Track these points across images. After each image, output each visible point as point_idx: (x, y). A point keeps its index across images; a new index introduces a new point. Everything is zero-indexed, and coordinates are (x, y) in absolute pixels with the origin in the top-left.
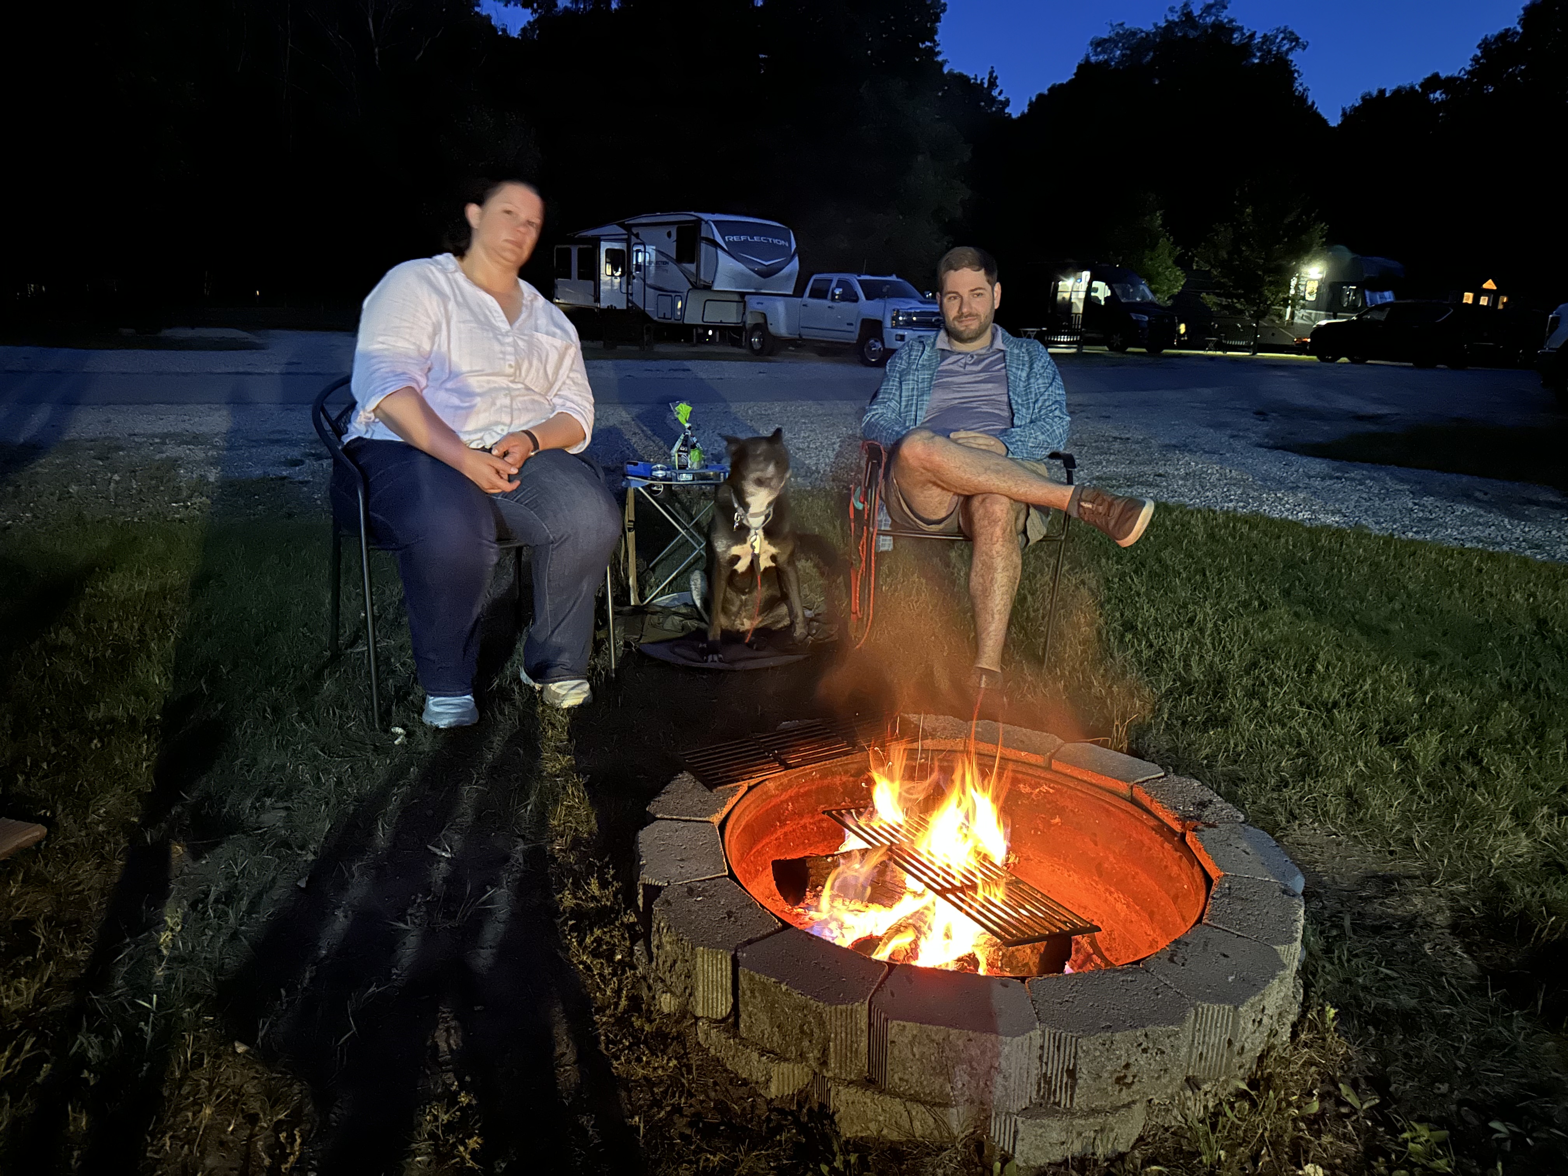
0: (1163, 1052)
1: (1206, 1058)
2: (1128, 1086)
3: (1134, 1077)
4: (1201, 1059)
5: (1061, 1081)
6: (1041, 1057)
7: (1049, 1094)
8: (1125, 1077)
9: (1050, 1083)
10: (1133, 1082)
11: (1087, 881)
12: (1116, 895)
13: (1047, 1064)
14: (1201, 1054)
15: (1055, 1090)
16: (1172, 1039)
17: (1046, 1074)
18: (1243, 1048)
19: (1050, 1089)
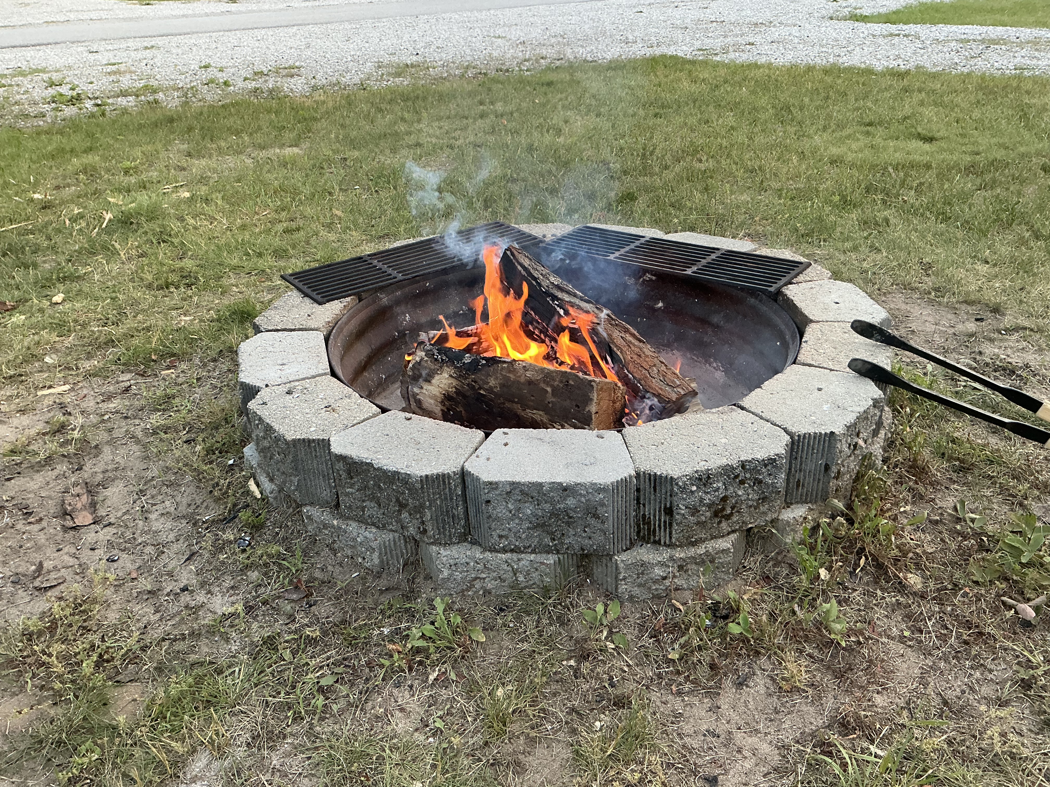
0: (760, 482)
1: (803, 485)
2: (728, 517)
3: (733, 508)
4: (798, 486)
5: (660, 520)
6: (638, 500)
7: (649, 534)
8: (723, 509)
9: (649, 523)
10: (732, 514)
11: (689, 356)
12: (715, 365)
13: (644, 505)
14: (799, 481)
15: (655, 529)
16: (769, 467)
17: (644, 515)
18: (839, 472)
19: (649, 529)
